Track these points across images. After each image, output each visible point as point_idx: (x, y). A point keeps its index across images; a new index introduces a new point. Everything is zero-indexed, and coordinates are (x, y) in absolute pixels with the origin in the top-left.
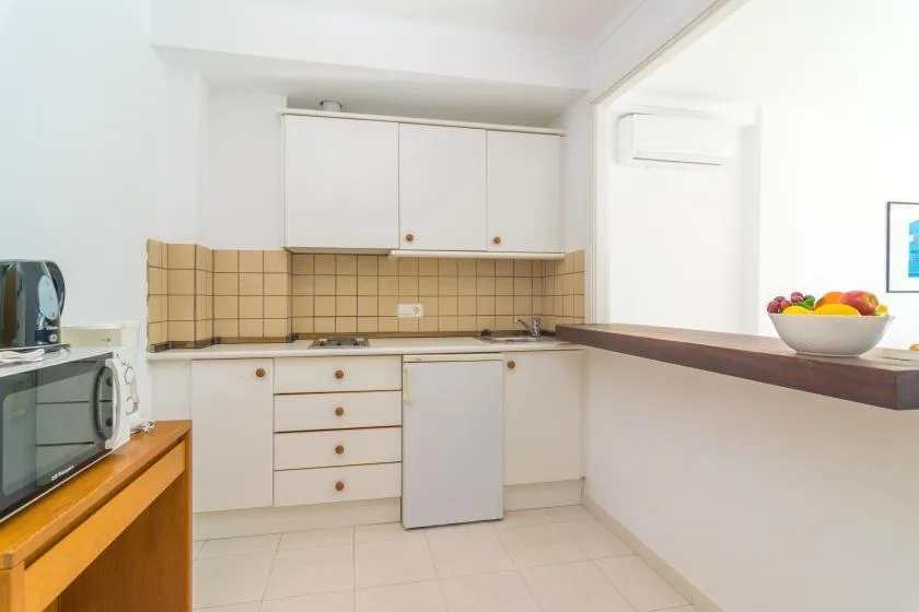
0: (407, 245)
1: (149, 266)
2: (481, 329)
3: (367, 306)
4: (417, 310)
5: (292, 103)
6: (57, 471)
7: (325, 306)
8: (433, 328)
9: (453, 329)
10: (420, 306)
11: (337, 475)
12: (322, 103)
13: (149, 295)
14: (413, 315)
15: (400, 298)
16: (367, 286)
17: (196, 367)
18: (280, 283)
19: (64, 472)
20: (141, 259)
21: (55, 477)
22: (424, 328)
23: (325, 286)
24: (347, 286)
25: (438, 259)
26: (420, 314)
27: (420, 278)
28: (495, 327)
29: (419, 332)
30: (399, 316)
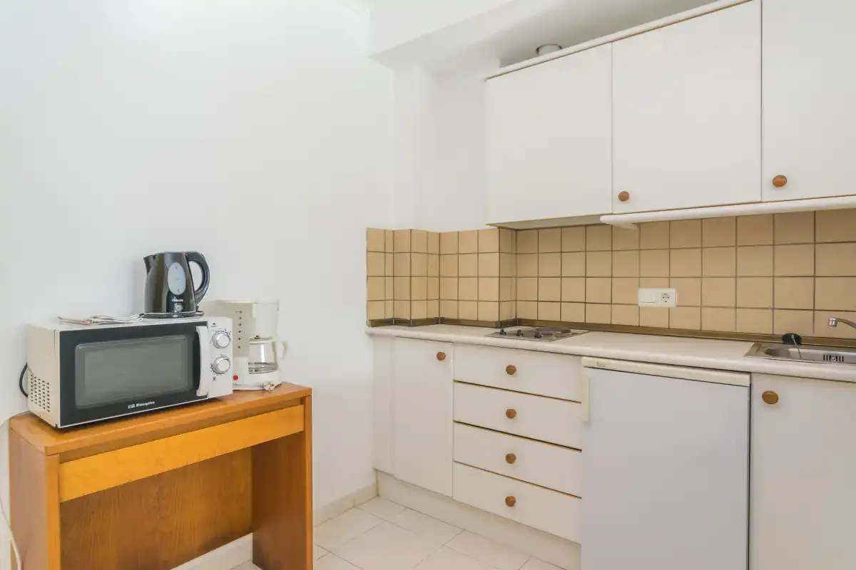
0: (621, 207)
1: (368, 251)
2: (781, 331)
3: (598, 289)
4: (665, 296)
5: (507, 61)
6: (135, 402)
7: (549, 289)
8: (693, 325)
9: (729, 328)
10: (672, 292)
11: (511, 488)
12: (538, 50)
13: (368, 277)
14: (661, 304)
15: (641, 280)
16: (599, 264)
17: (399, 342)
18: (491, 263)
19: (142, 405)
20: (361, 244)
21: (133, 406)
22: (677, 324)
23: (549, 265)
24: (573, 265)
25: (702, 221)
26: (672, 302)
27: (672, 251)
28: (814, 332)
29: (669, 328)
30: (640, 305)
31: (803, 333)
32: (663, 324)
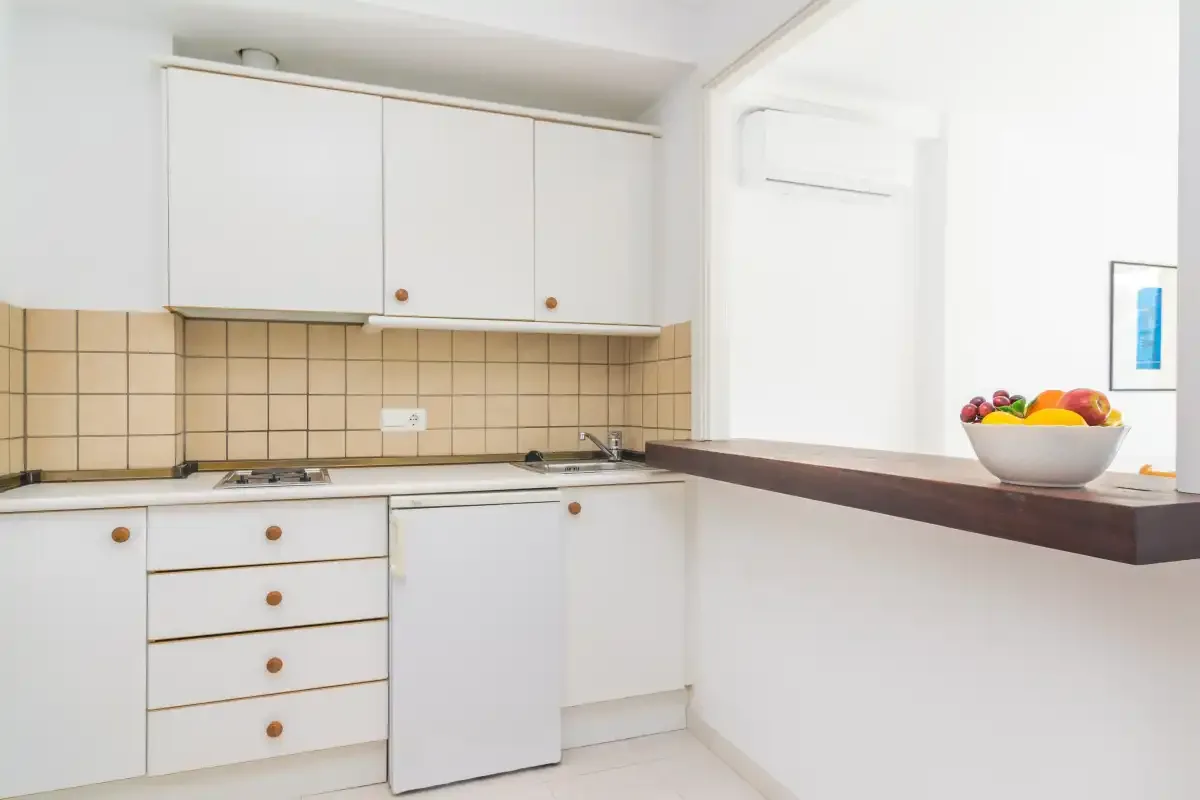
2: (524, 450)
4: (412, 418)
5: (184, 48)
9: (478, 449)
10: (421, 413)
11: (269, 710)
12: (241, 52)
14: (408, 427)
15: (385, 398)
16: (327, 377)
18: (163, 371)
22: (427, 450)
23: (247, 376)
24: (288, 377)
25: (450, 334)
26: (421, 426)
27: (421, 364)
28: (548, 446)
29: (418, 456)
30: (384, 429)
31: (541, 449)
32: (410, 451)
